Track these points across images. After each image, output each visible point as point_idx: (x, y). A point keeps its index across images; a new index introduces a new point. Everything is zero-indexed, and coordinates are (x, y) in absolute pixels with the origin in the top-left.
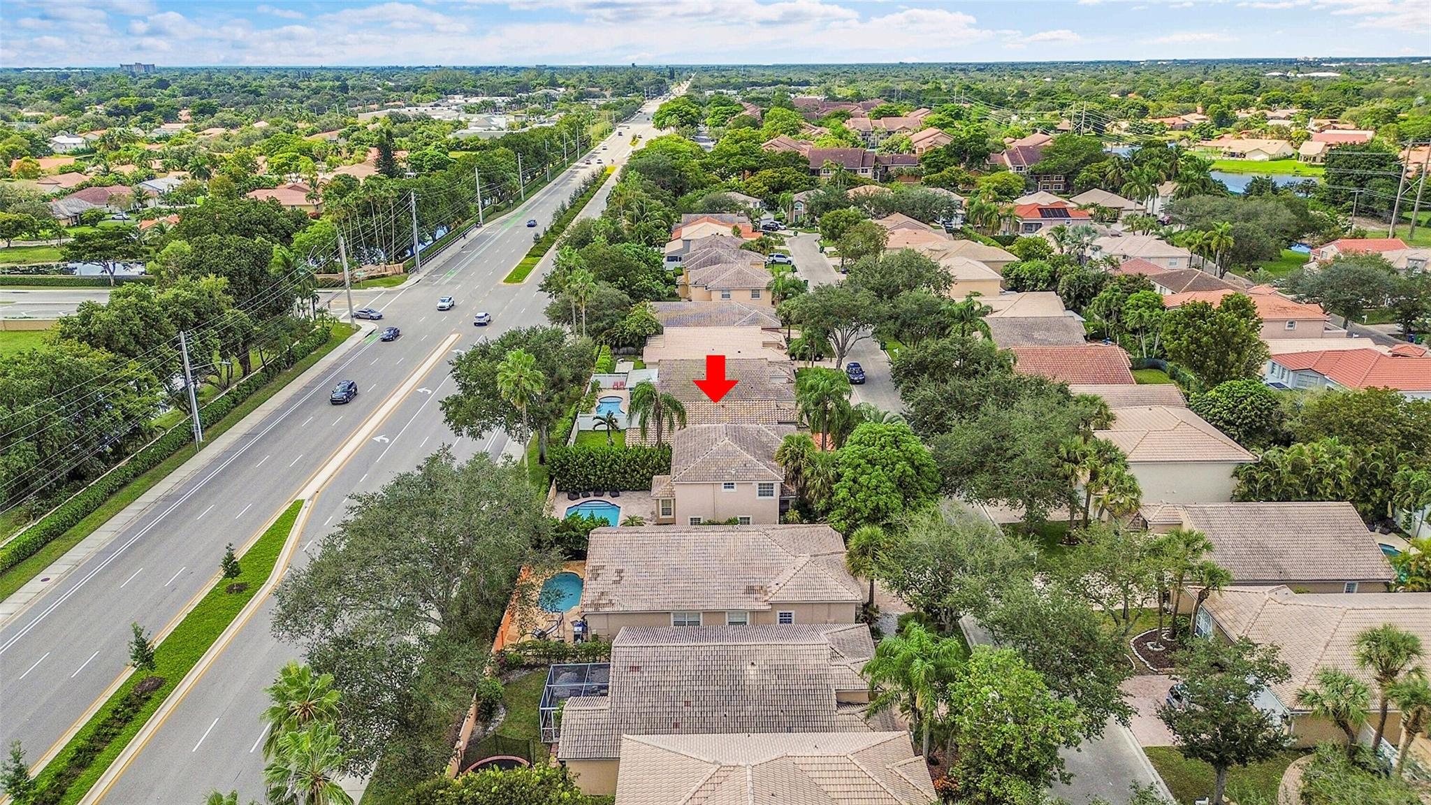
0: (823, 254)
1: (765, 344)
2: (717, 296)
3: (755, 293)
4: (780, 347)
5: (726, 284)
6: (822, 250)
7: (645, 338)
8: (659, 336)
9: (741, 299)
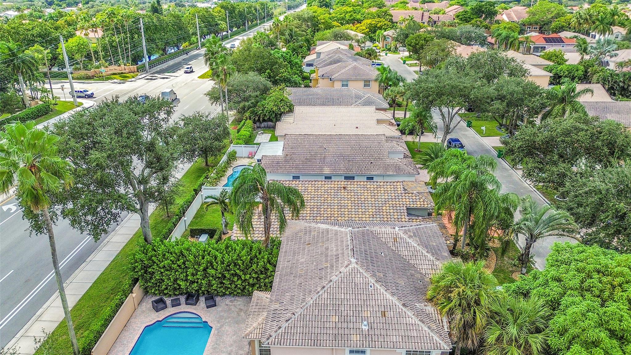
0: (405, 65)
1: (379, 122)
2: (338, 85)
3: (367, 83)
4: (392, 124)
5: (344, 77)
6: (404, 63)
7: (281, 115)
8: (291, 114)
9: (356, 87)
